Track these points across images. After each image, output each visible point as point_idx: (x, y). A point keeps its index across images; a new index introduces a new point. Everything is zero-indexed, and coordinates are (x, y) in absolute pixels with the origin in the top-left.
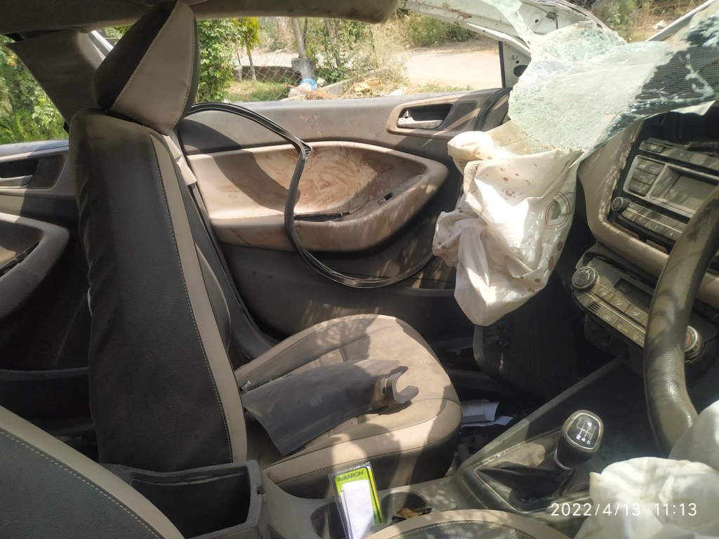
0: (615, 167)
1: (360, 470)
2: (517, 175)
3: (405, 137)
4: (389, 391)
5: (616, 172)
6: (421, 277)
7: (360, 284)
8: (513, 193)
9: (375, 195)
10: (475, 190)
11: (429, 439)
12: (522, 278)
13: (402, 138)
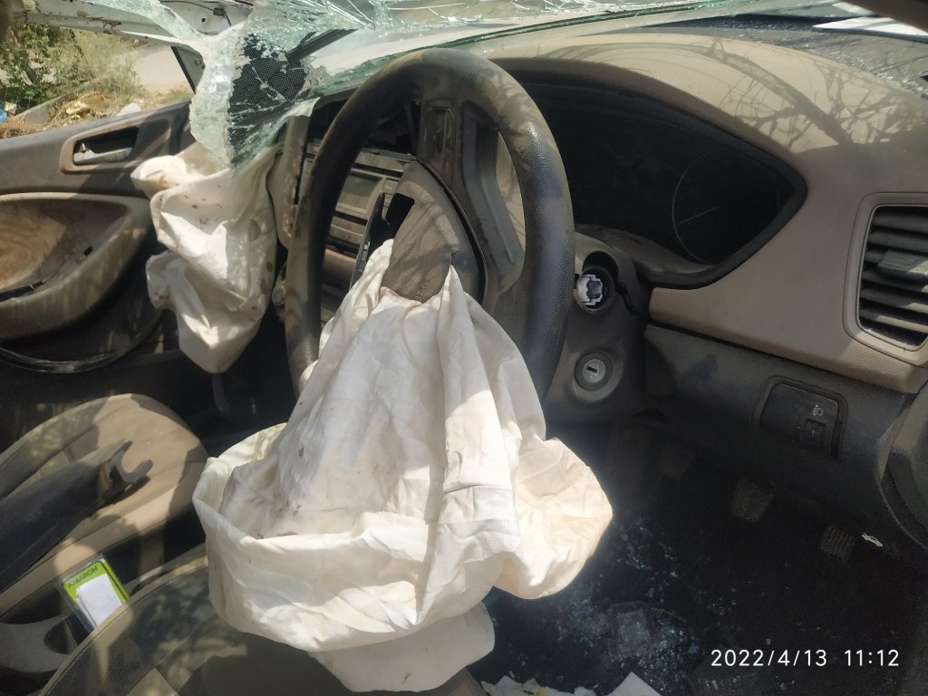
0: (289, 175)
1: (93, 567)
2: (204, 200)
3: (88, 176)
4: (115, 474)
5: (292, 181)
6: (161, 338)
7: (77, 368)
8: (208, 220)
9: (71, 254)
10: (165, 225)
11: (171, 509)
12: (238, 310)
13: (85, 177)
